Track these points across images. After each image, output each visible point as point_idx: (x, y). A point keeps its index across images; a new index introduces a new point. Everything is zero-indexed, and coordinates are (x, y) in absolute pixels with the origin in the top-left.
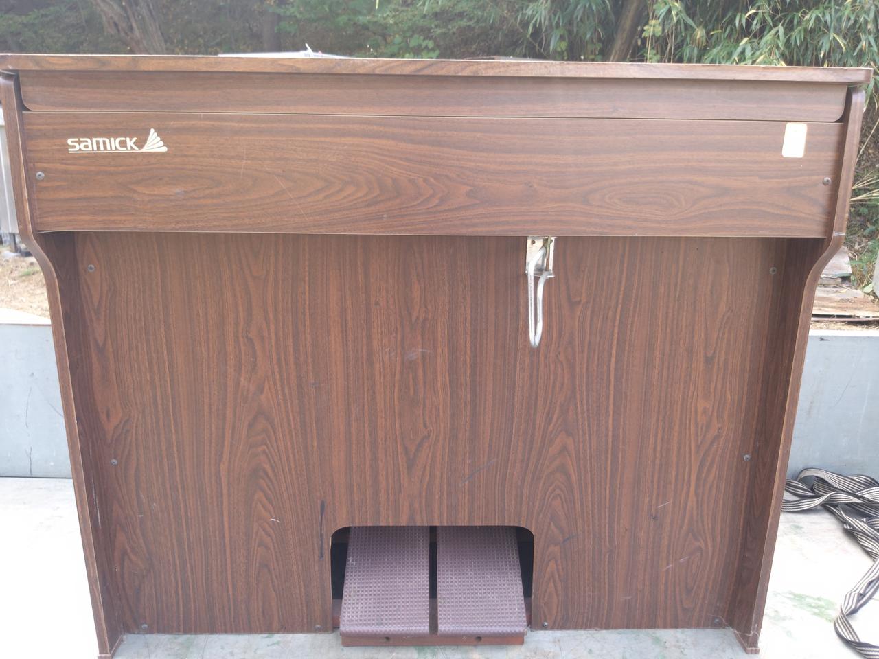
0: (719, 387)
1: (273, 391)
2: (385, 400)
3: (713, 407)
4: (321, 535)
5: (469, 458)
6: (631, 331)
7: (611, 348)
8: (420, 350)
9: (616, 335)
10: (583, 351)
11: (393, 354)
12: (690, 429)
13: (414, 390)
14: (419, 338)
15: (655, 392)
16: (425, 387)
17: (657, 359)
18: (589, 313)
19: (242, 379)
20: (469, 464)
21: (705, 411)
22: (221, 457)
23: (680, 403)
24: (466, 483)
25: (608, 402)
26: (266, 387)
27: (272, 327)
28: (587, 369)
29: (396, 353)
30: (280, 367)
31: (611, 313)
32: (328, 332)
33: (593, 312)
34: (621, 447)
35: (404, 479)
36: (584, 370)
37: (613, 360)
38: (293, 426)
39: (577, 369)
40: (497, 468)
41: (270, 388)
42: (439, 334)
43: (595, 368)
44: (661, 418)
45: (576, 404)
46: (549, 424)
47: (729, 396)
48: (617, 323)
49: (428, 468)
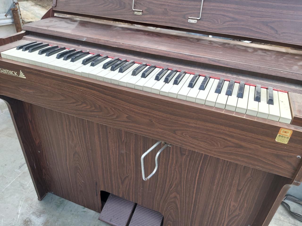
0: (242, 201)
1: (79, 148)
2: (114, 162)
3: (238, 206)
4: (96, 190)
5: (142, 188)
6: (206, 170)
7: (197, 173)
8: (125, 151)
9: (199, 170)
10: (185, 171)
11: (116, 149)
12: (226, 209)
13: (123, 162)
14: (124, 147)
15: (213, 193)
16: (127, 162)
17: (216, 183)
18: (188, 159)
19: (70, 142)
20: (142, 189)
21: (234, 206)
22: (67, 160)
23: (224, 199)
24: (141, 194)
25: (194, 190)
26: (77, 146)
27: (77, 130)
28: (187, 177)
29: (117, 149)
30: (81, 142)
31: (198, 162)
32: (94, 136)
33: (190, 159)
34: (197, 204)
35: (120, 185)
36: (185, 177)
37: (197, 177)
38: (86, 159)
39: (183, 176)
40: (151, 194)
41: (78, 147)
42: (131, 148)
43: (190, 177)
44: (215, 201)
45: (181, 186)
46: (171, 188)
47: (245, 205)
48: (200, 166)
49: (128, 185)
